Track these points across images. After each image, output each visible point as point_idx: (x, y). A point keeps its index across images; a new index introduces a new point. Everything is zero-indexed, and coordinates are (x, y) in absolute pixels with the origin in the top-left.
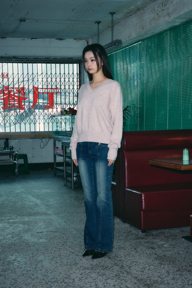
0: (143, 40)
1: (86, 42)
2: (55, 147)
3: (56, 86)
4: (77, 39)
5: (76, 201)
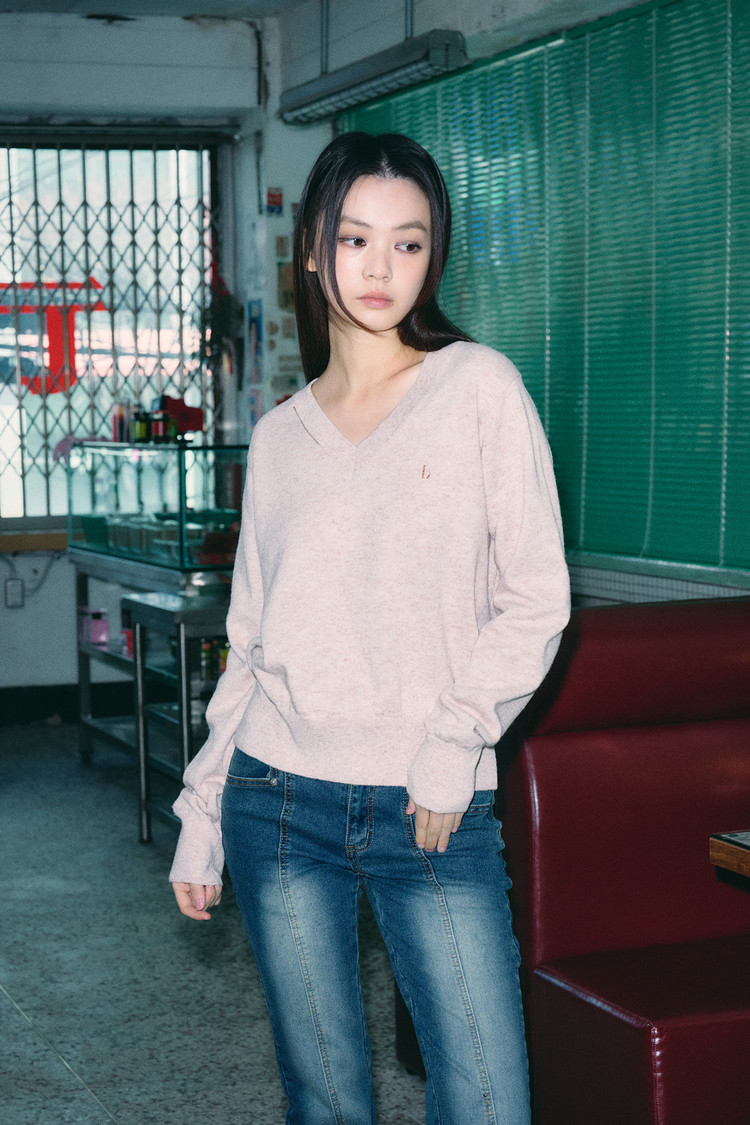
0: (574, 32)
1: (250, 32)
2: (85, 614)
3: (87, 271)
4: (204, 16)
5: (214, 972)
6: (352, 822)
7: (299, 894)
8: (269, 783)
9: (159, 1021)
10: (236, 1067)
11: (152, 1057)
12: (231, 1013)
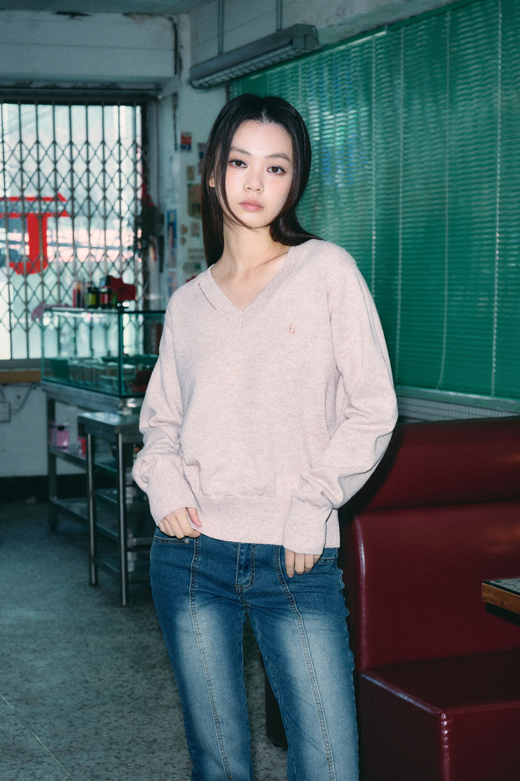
0: (393, 26)
1: (169, 24)
2: (53, 427)
3: (56, 189)
4: (137, 13)
5: (141, 675)
6: (240, 569)
7: (203, 618)
8: (183, 542)
9: (102, 709)
10: (155, 741)
11: (97, 733)
12: (152, 703)
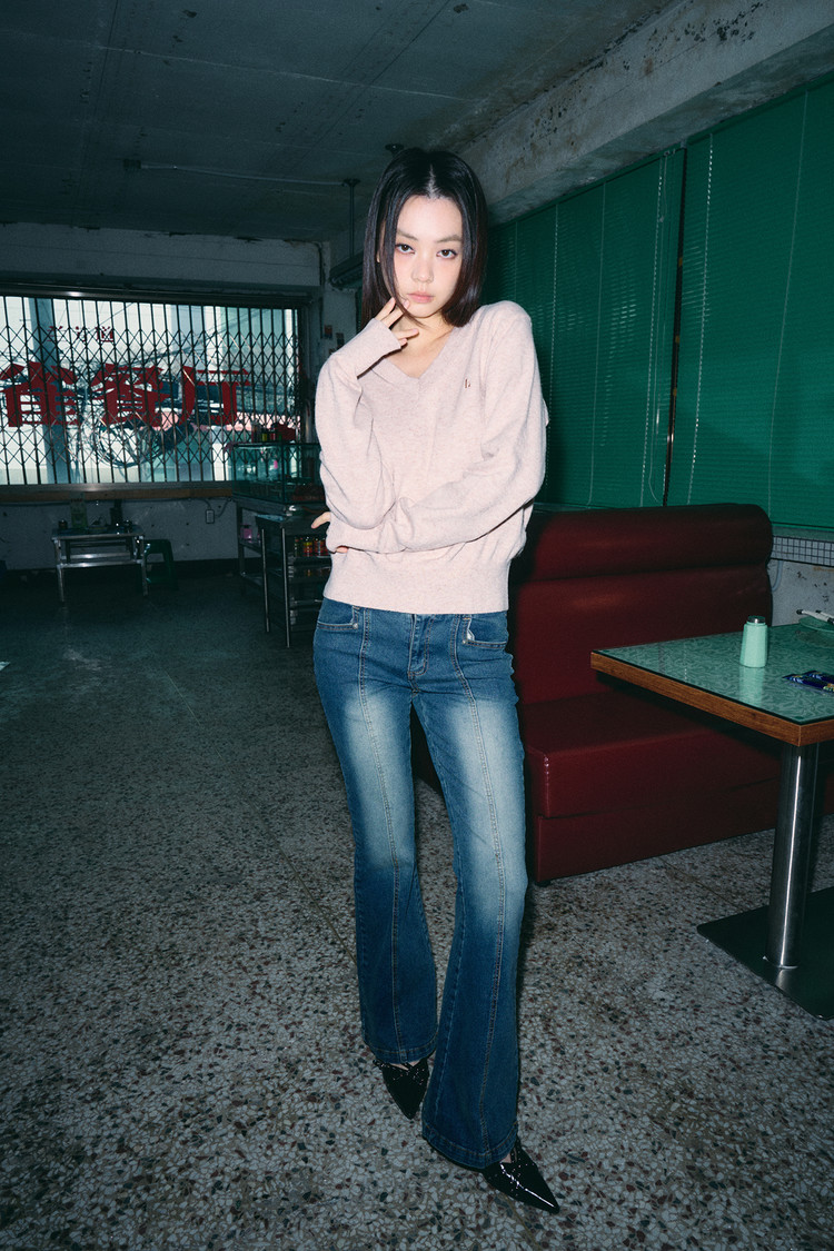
1: (316, 249)
2: (241, 526)
3: (241, 366)
5: (298, 701)
6: (413, 656)
7: (374, 706)
8: (352, 627)
9: (270, 729)
10: (308, 756)
11: (264, 750)
12: (306, 724)
